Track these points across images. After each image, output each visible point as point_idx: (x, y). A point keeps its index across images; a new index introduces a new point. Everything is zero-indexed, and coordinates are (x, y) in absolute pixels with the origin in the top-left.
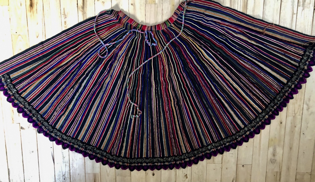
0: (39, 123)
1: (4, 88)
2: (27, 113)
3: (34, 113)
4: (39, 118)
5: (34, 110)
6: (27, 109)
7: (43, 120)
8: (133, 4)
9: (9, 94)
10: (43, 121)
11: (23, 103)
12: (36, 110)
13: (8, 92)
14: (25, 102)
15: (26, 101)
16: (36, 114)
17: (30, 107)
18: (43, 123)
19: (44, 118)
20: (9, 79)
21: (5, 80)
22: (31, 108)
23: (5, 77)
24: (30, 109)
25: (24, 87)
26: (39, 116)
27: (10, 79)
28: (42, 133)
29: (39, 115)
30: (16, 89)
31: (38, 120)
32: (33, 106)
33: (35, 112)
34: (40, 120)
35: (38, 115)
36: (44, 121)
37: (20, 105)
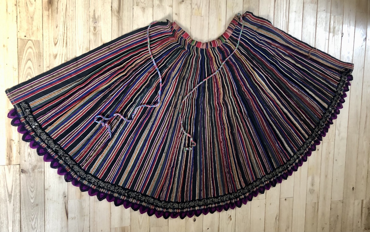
0: (67, 167)
1: (20, 122)
2: (52, 154)
3: (61, 155)
4: (67, 161)
5: (61, 151)
6: (52, 149)
7: (74, 163)
8: (178, 14)
9: (27, 130)
10: (74, 164)
11: (46, 141)
12: (63, 150)
13: (26, 127)
14: (49, 140)
15: (51, 137)
16: (64, 156)
17: (56, 146)
18: (73, 167)
19: (74, 161)
20: (28, 109)
21: (22, 110)
22: (57, 147)
23: (21, 105)
24: (55, 149)
25: (50, 119)
26: (67, 158)
27: (30, 108)
28: (70, 181)
29: (68, 157)
30: (38, 122)
31: (67, 164)
32: (59, 145)
33: (63, 153)
34: (68, 164)
35: (66, 157)
36: (75, 165)
37: (42, 145)
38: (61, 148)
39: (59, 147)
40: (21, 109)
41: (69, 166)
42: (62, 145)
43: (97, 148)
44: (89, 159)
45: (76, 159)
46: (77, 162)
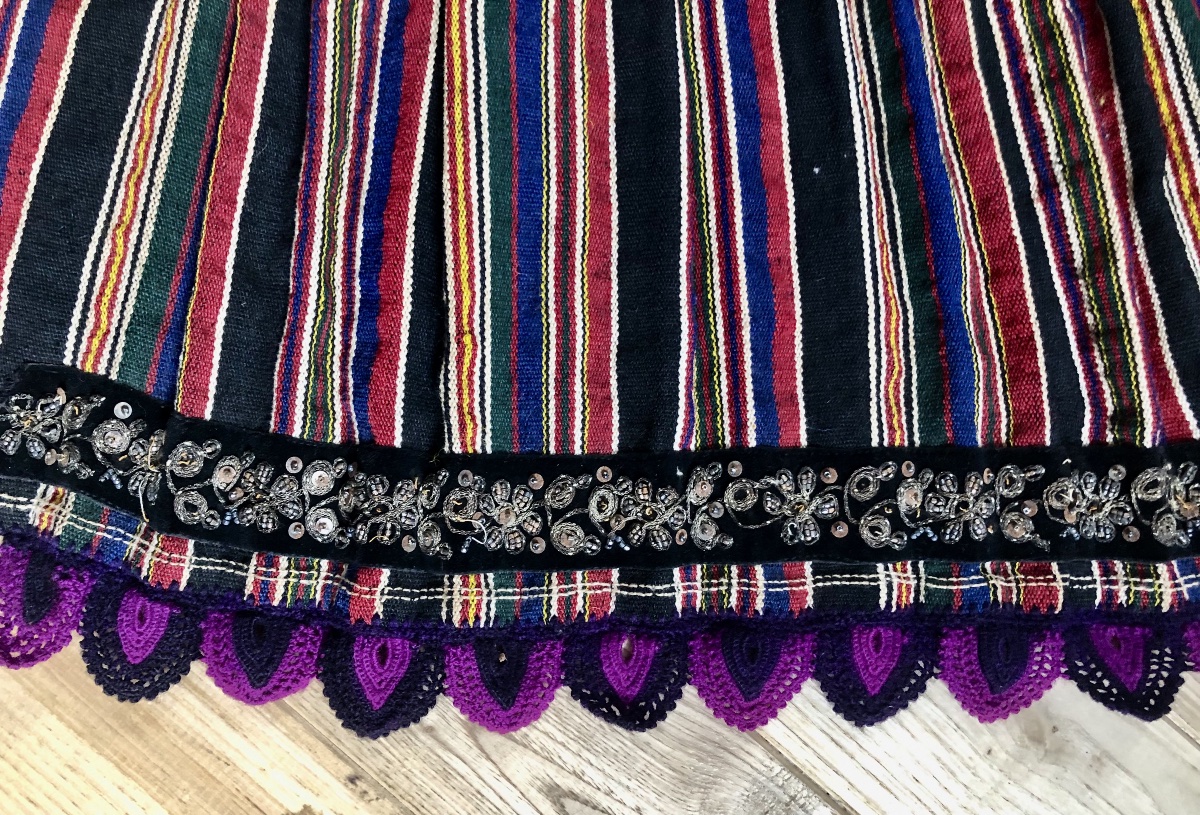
0: (1003, 584)
1: (166, 595)
2: (746, 598)
3: (825, 524)
4: (940, 525)
5: (784, 483)
6: (688, 554)
7: (1014, 480)
9: (301, 613)
10: (1034, 491)
11: (571, 539)
12: (795, 461)
13: (266, 589)
14: (582, 498)
15: (565, 464)
16: (860, 508)
17: (699, 492)
18: (1046, 523)
19: (996, 457)
20: (105, 414)
21: (72, 481)
22: (717, 494)
23: (23, 449)
24: (725, 525)
25: (376, 306)
26: (908, 499)
27: (117, 391)
28: (1175, 683)
29: (899, 478)
30: (314, 451)
31: (968, 553)
32: (711, 454)
33: (820, 488)
34: (980, 531)
35: (889, 490)
36: (1047, 480)
37: (568, 603)
38: (764, 461)
39: (736, 469)
40: (54, 475)
41: (1001, 548)
42: (739, 426)
43: (1070, 124)
44: (1108, 303)
45: (992, 416)
46: (1028, 440)
